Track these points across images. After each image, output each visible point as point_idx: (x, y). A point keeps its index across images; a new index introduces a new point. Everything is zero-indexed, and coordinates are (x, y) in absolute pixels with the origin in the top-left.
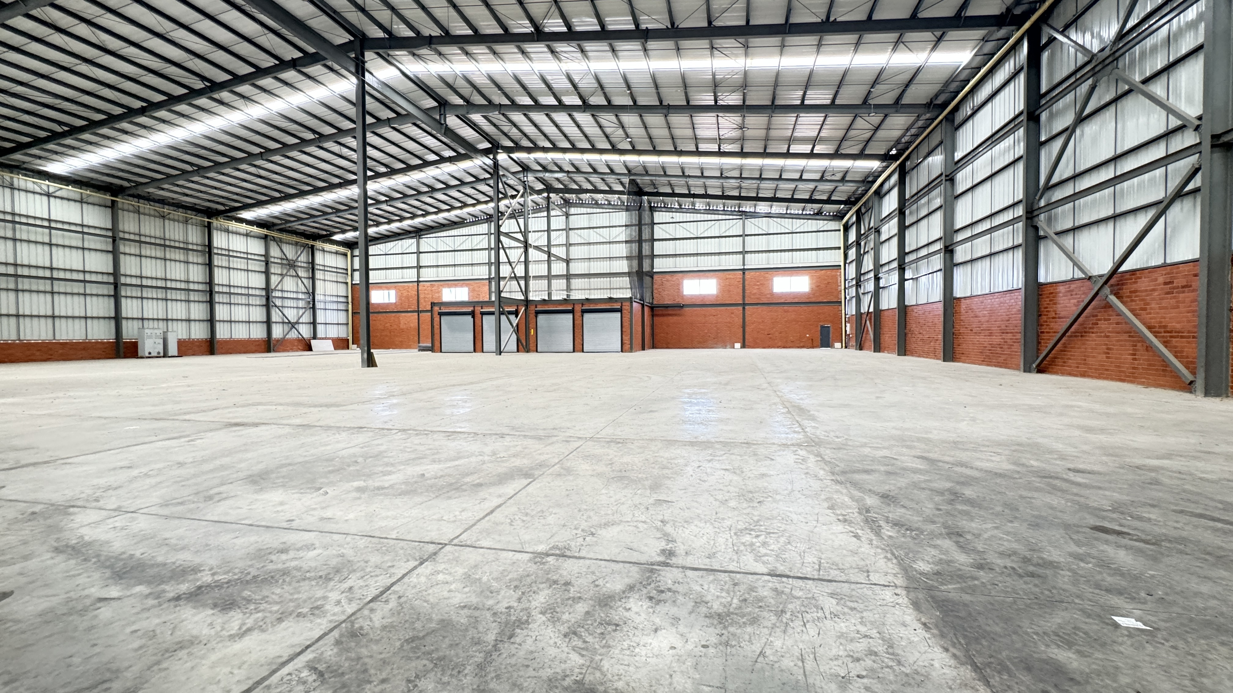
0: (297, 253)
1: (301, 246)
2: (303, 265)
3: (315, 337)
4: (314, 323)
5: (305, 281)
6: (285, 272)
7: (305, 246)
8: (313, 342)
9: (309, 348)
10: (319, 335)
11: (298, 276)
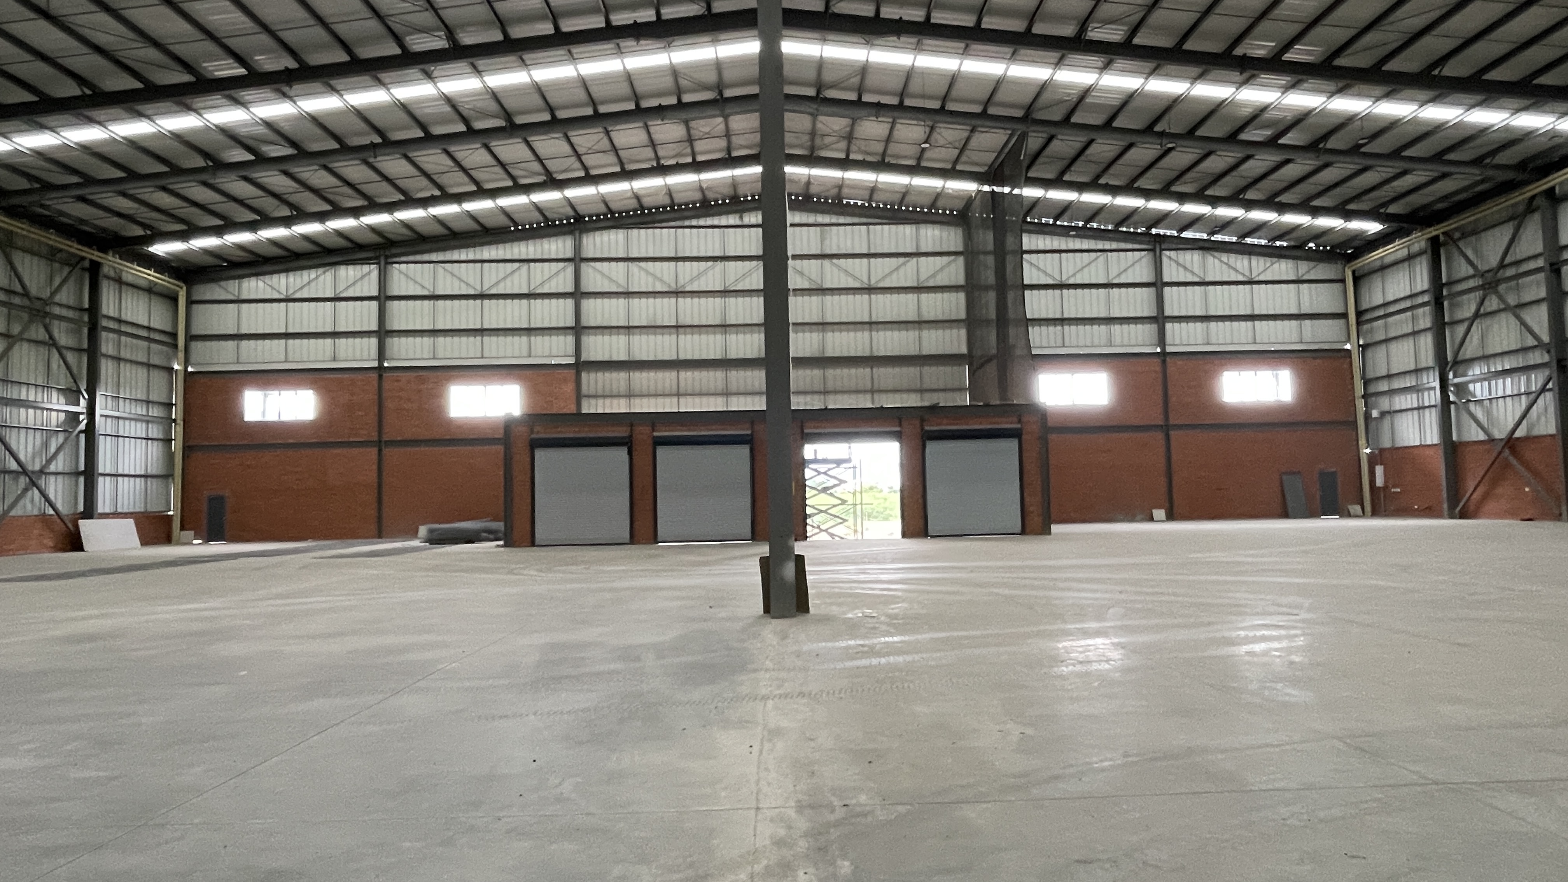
0: (51, 279)
1: (65, 263)
2: (65, 312)
3: (89, 513)
4: (90, 474)
5: (71, 357)
6: (16, 329)
7: (73, 262)
8: (85, 526)
9: (74, 543)
10: (103, 505)
11: (52, 343)
